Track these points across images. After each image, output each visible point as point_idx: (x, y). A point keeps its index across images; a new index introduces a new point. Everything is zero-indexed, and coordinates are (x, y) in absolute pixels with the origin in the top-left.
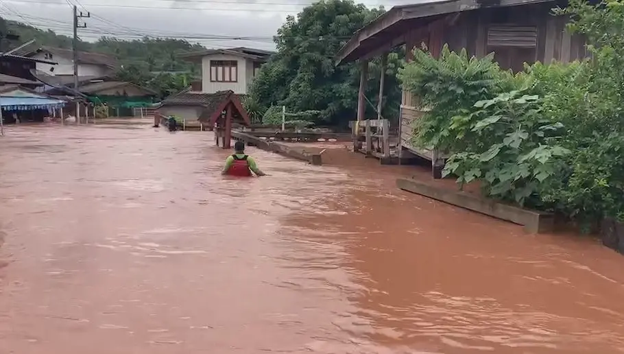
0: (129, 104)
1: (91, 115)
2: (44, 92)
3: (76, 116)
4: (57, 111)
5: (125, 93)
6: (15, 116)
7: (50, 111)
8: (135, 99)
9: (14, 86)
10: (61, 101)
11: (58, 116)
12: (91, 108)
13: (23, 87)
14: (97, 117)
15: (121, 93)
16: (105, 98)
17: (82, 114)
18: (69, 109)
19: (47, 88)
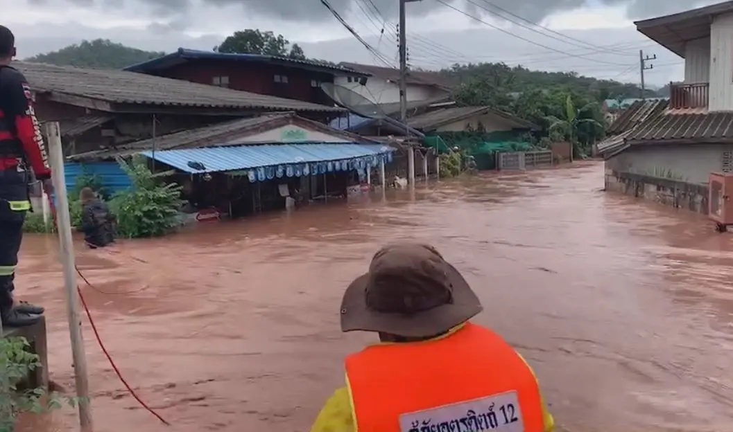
0: (490, 147)
1: (432, 171)
2: (349, 130)
3: (408, 178)
4: (375, 170)
5: (480, 126)
6: (284, 191)
7: (361, 172)
8: (498, 137)
9: (280, 116)
10: (384, 149)
11: (376, 179)
12: (432, 159)
13: (302, 118)
14: (442, 176)
15: (475, 128)
16: (451, 138)
17: (419, 174)
18: (397, 165)
19: (355, 120)
